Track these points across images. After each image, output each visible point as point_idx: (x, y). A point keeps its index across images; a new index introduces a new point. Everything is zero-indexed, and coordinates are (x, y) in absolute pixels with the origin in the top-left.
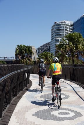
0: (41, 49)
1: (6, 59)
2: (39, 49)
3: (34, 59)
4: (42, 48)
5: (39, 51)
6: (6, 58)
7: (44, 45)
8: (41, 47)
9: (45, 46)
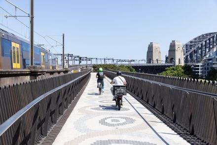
0: (191, 46)
1: (132, 63)
2: (187, 45)
3: (179, 63)
4: (193, 43)
5: (186, 49)
6: (134, 61)
7: (195, 39)
8: (191, 42)
9: (197, 40)
